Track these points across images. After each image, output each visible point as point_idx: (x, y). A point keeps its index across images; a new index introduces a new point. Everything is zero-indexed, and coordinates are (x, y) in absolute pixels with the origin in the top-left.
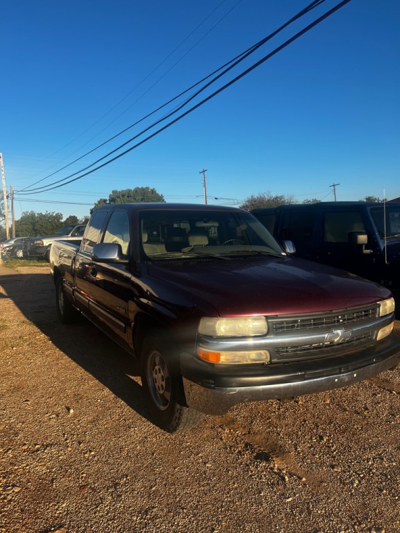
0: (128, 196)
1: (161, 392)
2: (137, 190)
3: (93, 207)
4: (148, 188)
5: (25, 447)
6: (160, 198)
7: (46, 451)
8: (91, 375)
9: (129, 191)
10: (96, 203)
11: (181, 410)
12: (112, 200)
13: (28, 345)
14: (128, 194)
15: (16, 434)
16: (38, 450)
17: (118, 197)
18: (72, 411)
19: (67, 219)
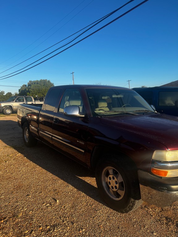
0: (37, 84)
1: (115, 190)
2: (41, 81)
3: (20, 88)
4: (46, 80)
5: (41, 228)
6: (53, 84)
7: (55, 230)
8: (57, 177)
9: (38, 81)
10: (22, 86)
11: (134, 202)
12: (29, 85)
13: (14, 160)
14: (37, 83)
15: (32, 219)
16: (49, 230)
17: (32, 84)
18: (58, 201)
19: (7, 94)
